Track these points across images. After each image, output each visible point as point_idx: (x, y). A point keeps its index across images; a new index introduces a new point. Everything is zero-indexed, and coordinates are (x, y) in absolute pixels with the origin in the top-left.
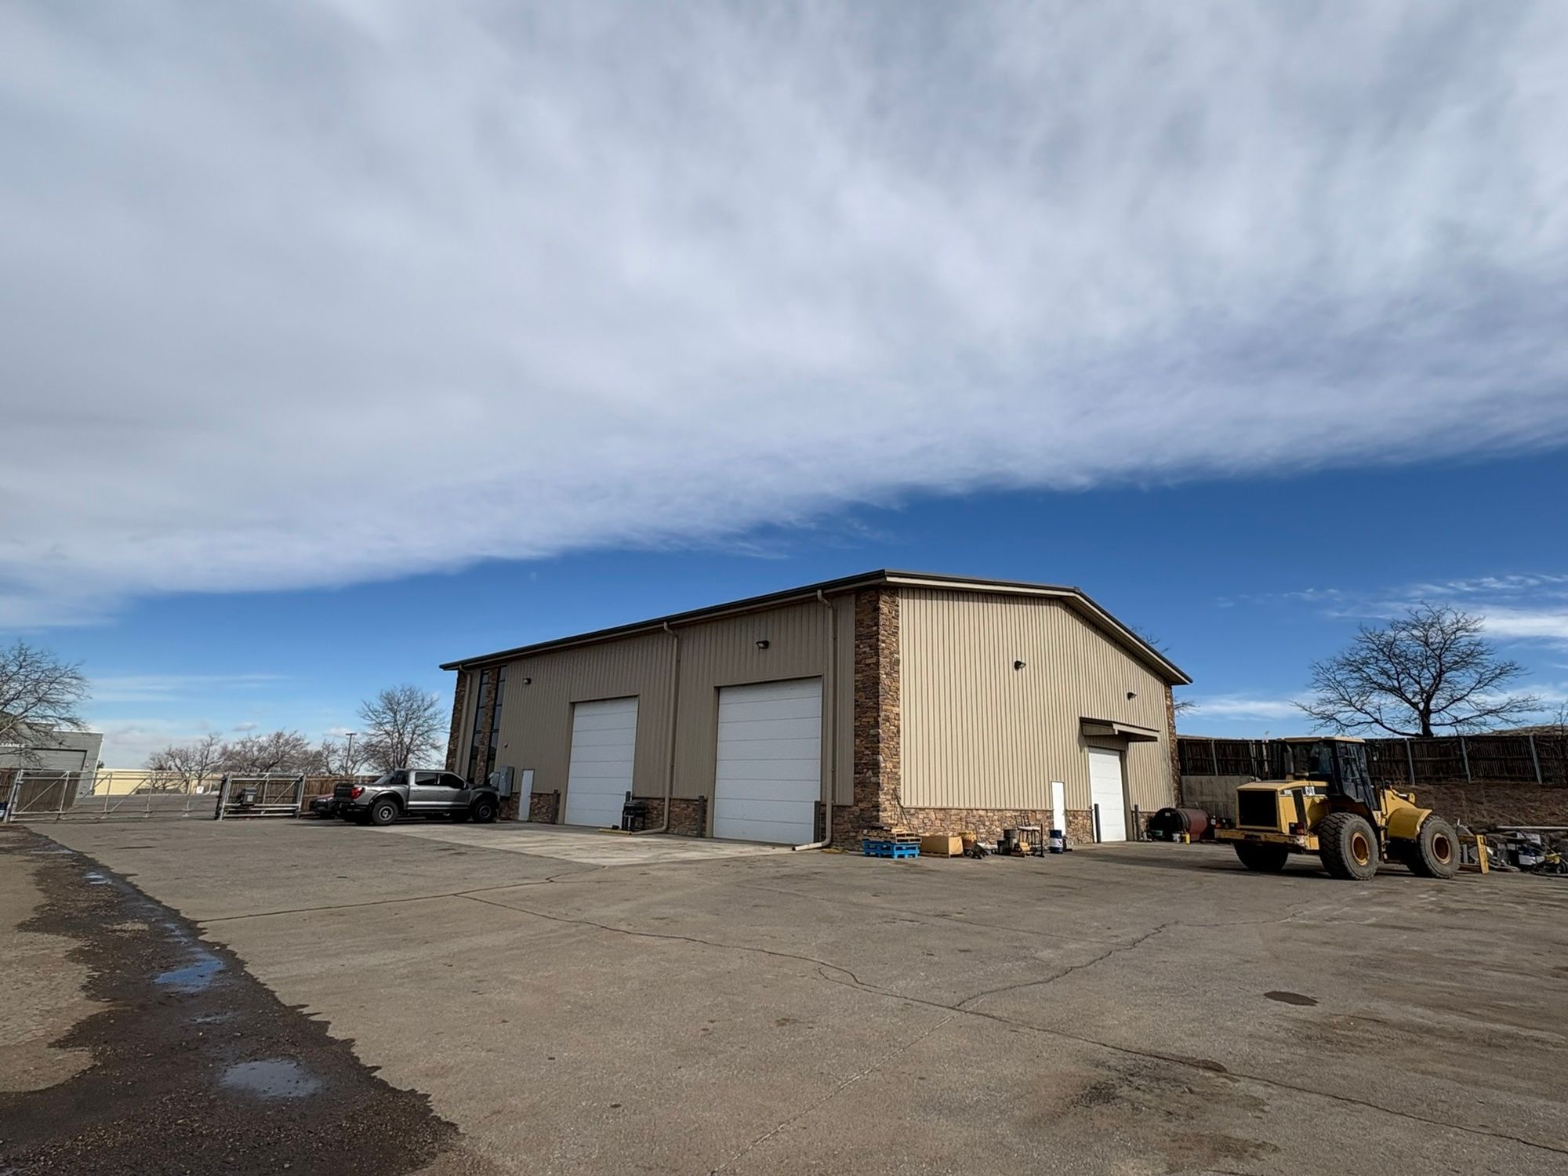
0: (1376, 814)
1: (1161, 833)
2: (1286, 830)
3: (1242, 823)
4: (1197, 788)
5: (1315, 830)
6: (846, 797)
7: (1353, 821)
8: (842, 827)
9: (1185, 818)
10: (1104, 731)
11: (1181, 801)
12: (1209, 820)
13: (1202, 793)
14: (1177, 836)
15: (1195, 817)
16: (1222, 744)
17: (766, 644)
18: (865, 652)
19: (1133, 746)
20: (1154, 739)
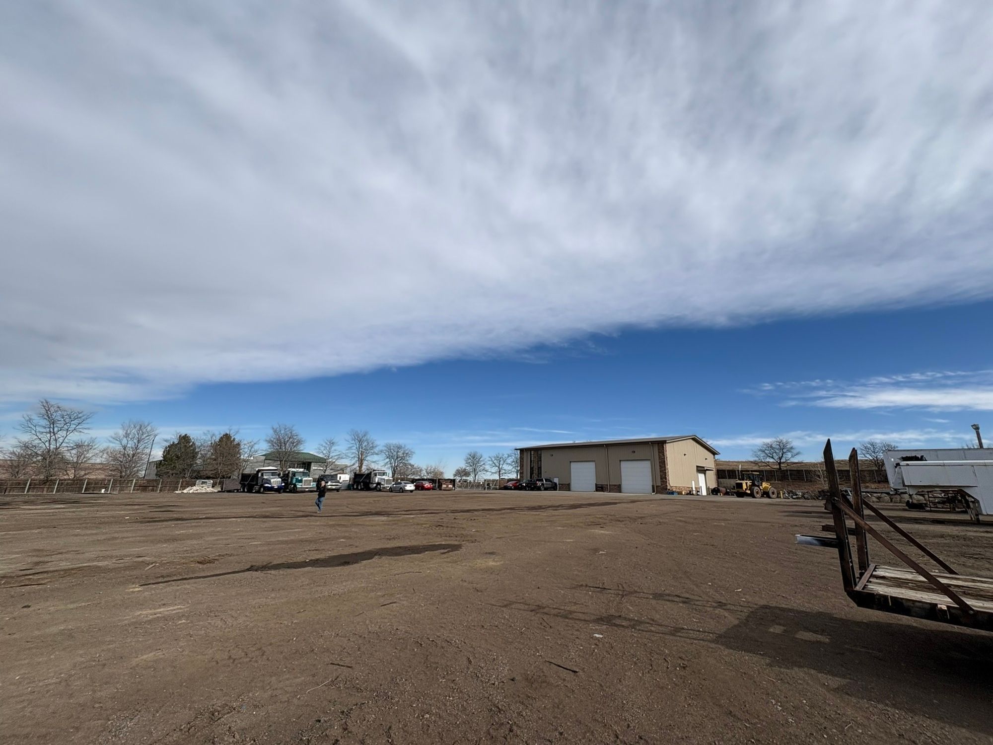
0: (761, 487)
1: (715, 493)
2: (744, 489)
4: (723, 482)
5: (749, 490)
6: (659, 484)
7: (756, 488)
8: (659, 490)
9: (721, 490)
10: (703, 469)
11: (718, 486)
12: (727, 490)
13: (724, 484)
14: (719, 494)
15: (723, 489)
16: (729, 471)
17: (634, 452)
18: (661, 455)
19: (707, 472)
20: (712, 470)
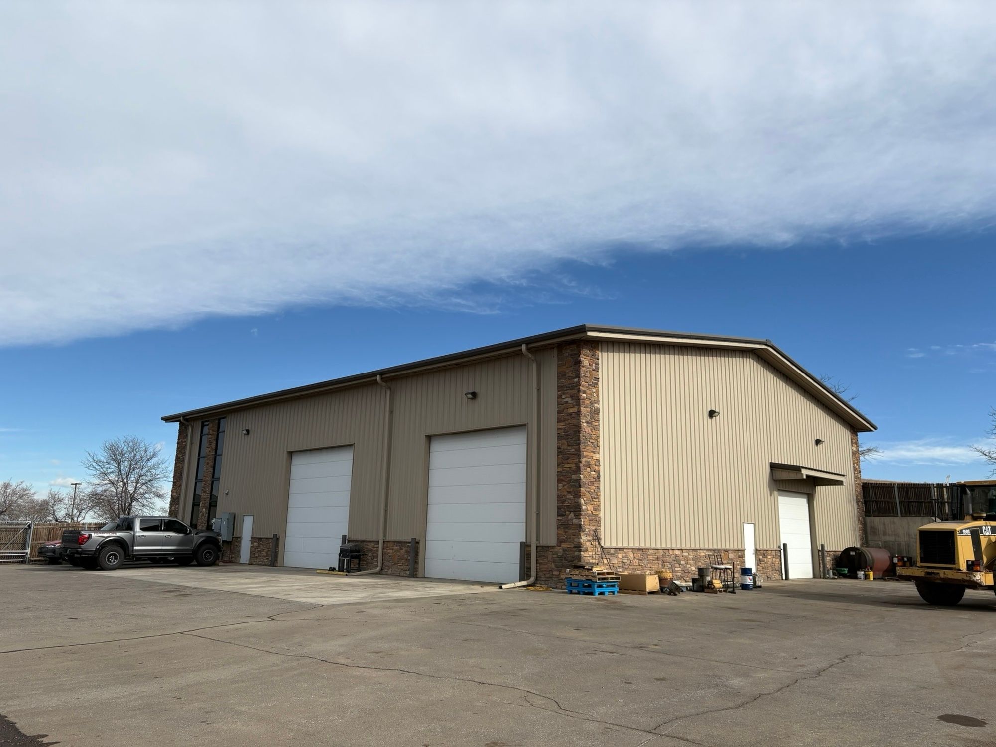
1: (846, 570)
2: (963, 567)
3: (922, 562)
4: (881, 528)
5: (990, 567)
6: (550, 538)
8: (546, 566)
9: (869, 557)
10: (793, 475)
11: (865, 541)
12: (892, 558)
13: (885, 534)
14: (861, 574)
15: (880, 556)
16: (906, 488)
17: (474, 395)
18: (567, 403)
19: (819, 489)
20: (840, 483)
